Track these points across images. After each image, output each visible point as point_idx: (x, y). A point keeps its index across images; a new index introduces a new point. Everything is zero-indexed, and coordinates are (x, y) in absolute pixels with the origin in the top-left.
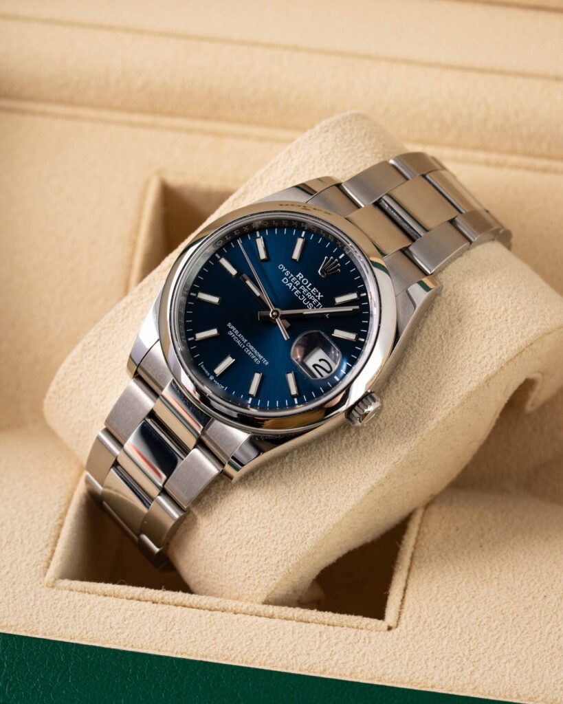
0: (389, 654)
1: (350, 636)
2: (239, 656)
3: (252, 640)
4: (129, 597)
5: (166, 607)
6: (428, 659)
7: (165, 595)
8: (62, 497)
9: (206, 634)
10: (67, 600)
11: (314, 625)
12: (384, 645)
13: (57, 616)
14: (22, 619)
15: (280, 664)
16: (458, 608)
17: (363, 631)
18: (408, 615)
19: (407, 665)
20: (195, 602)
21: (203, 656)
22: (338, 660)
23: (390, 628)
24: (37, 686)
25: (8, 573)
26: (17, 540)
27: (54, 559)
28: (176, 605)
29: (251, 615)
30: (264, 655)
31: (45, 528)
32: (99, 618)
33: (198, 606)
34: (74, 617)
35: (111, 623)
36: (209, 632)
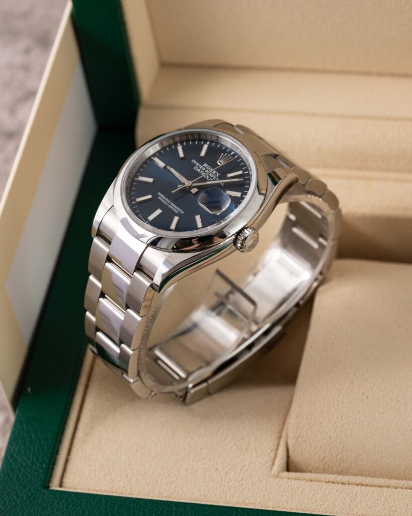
7: (351, 479)
10: (287, 485)
14: (258, 499)
29: (406, 489)
32: (308, 495)
35: (316, 499)
36: (379, 501)
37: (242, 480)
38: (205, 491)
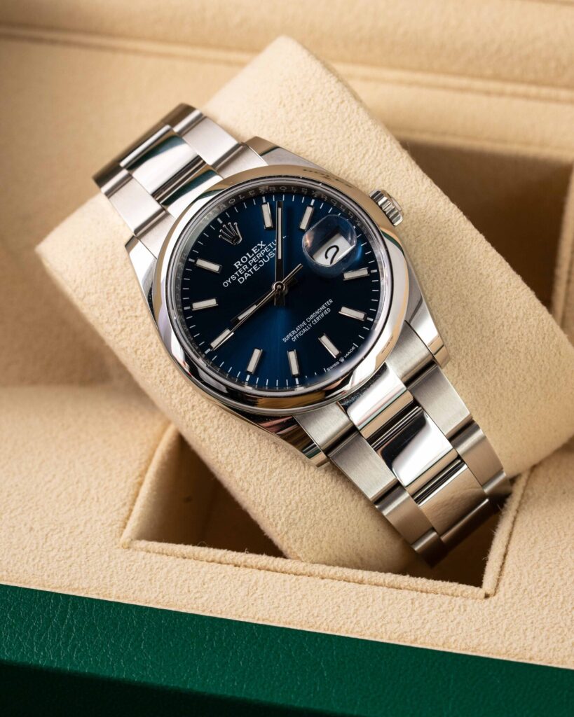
0: (485, 624)
1: (443, 603)
2: (325, 624)
3: (339, 607)
4: (210, 559)
5: (248, 570)
6: (526, 630)
7: (248, 558)
8: (142, 454)
9: (291, 600)
10: (143, 562)
11: (406, 592)
12: (480, 613)
13: (132, 579)
14: (95, 581)
15: (368, 632)
16: (561, 575)
17: (458, 598)
18: (507, 582)
19: (505, 635)
20: (280, 566)
21: (286, 623)
22: (430, 629)
23: (487, 596)
24: (107, 651)
25: (81, 533)
26: (93, 499)
27: (131, 519)
28: (259, 569)
29: (339, 580)
30: (351, 622)
31: (122, 485)
32: (177, 581)
33: (283, 570)
34: (150, 580)
35: (189, 587)
36: (293, 597)
37: (71, 548)
38: (8, 563)
